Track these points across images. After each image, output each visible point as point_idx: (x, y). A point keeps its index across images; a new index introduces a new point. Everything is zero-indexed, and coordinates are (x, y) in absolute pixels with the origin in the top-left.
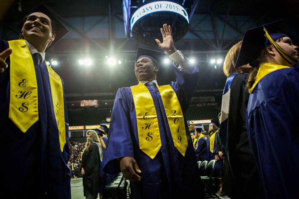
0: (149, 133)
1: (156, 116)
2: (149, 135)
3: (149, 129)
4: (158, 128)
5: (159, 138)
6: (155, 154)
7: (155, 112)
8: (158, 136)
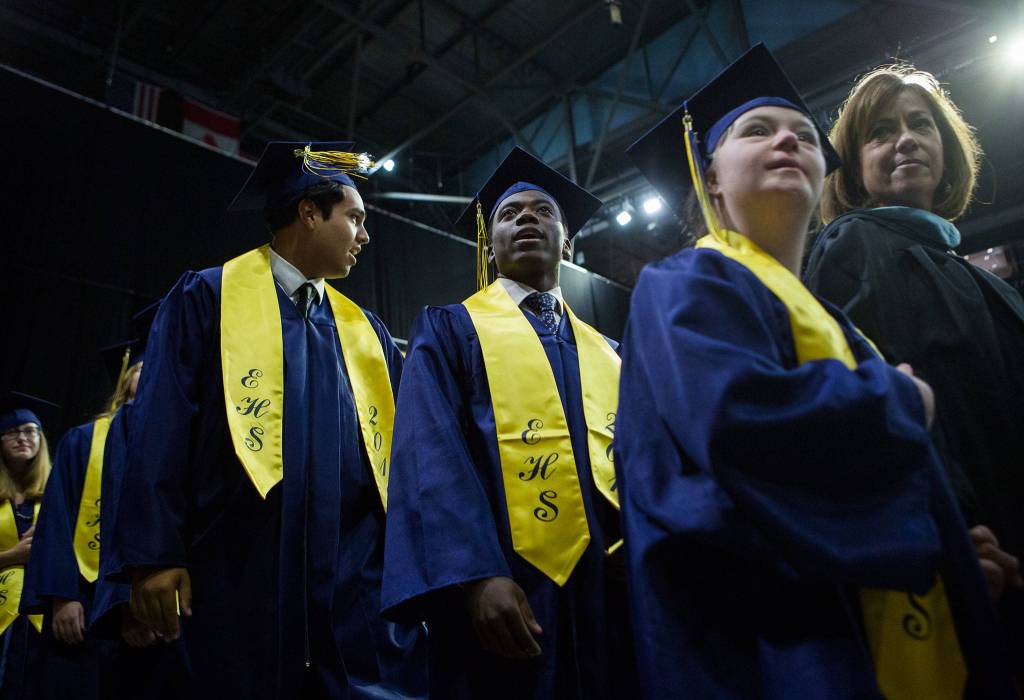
0: (544, 493)
1: (566, 432)
2: (545, 497)
3: (543, 477)
4: (575, 477)
5: (581, 511)
6: (567, 568)
7: (561, 419)
8: (576, 504)
